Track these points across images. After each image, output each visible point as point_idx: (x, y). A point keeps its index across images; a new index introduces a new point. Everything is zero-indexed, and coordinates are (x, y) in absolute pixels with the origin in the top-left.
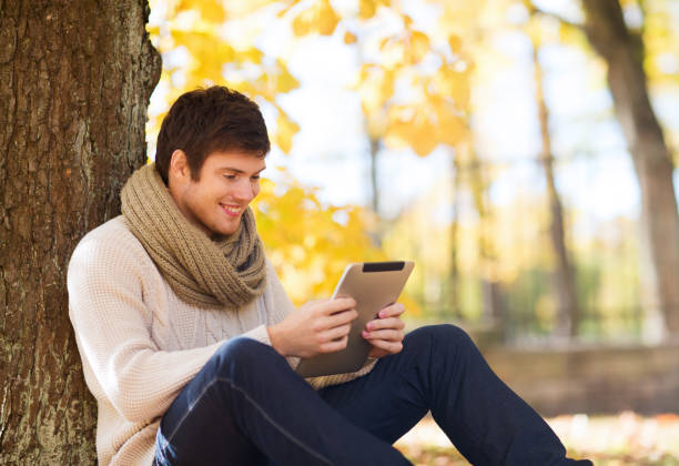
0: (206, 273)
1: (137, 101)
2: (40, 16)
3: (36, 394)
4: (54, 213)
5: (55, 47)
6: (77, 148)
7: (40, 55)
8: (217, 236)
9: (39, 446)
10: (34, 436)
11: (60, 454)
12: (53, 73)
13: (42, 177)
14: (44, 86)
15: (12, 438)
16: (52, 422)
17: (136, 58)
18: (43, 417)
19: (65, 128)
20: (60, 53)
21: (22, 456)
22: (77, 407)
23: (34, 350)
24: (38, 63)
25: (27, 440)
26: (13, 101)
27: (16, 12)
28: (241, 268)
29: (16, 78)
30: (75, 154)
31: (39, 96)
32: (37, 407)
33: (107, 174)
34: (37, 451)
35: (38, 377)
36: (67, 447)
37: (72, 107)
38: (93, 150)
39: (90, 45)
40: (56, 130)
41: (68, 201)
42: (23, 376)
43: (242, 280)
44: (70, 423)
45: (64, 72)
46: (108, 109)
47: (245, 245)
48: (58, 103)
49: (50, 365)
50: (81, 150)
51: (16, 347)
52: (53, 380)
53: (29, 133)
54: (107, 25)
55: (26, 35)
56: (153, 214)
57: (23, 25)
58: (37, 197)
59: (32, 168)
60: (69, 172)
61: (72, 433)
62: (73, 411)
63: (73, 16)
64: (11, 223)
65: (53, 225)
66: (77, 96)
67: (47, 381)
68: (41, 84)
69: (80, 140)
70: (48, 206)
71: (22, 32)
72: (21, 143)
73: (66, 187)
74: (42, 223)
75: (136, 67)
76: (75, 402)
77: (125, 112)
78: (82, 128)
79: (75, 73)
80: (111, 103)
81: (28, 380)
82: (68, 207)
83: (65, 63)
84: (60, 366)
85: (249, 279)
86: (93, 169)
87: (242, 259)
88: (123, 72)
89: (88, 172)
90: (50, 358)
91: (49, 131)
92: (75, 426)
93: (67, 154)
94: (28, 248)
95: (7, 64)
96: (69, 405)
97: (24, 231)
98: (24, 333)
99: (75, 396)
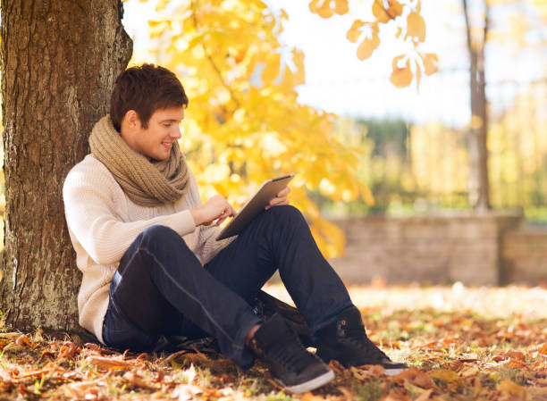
0: (150, 185)
1: (111, 73)
2: (44, 19)
3: (42, 263)
4: (54, 147)
5: (54, 39)
6: (69, 104)
7: (45, 44)
8: (153, 160)
9: (44, 298)
10: (41, 291)
11: (57, 303)
12: (53, 56)
13: (46, 124)
14: (47, 64)
15: (27, 292)
16: (52, 282)
17: (111, 44)
18: (47, 279)
19: (60, 91)
20: (57, 42)
21: (34, 304)
22: (68, 272)
23: (41, 236)
24: (43, 50)
25: (36, 294)
26: (28, 74)
27: (29, 17)
28: (173, 177)
29: (29, 59)
30: (67, 108)
31: (44, 71)
32: (43, 273)
33: (89, 121)
34: (43, 301)
35: (43, 253)
36: (62, 299)
37: (66, 78)
38: (80, 105)
39: (77, 38)
40: (54, 93)
41: (63, 139)
42: (35, 253)
43: (173, 186)
44: (64, 283)
45: (60, 55)
46: (89, 79)
47: (174, 162)
48: (56, 76)
49: (51, 246)
50: (72, 106)
51: (31, 234)
52: (53, 255)
53: (38, 95)
54: (89, 24)
55: (35, 31)
56: (110, 151)
57: (34, 25)
58: (43, 137)
59: (40, 118)
60: (63, 120)
61: (65, 290)
62: (66, 275)
63: (65, 18)
64: (27, 153)
65: (52, 155)
66: (68, 71)
67: (50, 256)
68: (45, 63)
69: (70, 100)
70: (50, 143)
71: (33, 29)
72: (33, 101)
73: (61, 130)
74: (46, 154)
75: (111, 50)
76: (67, 270)
77: (102, 80)
78: (72, 92)
79: (67, 56)
80: (91, 74)
81: (38, 255)
82: (63, 143)
83: (60, 49)
84: (58, 246)
85: (178, 183)
86: (80, 118)
87: (172, 172)
88: (101, 54)
89: (76, 120)
90: (51, 241)
91: (50, 93)
92: (66, 285)
93: (62, 109)
94: (37, 170)
95: (24, 50)
96: (64, 272)
97: (35, 158)
98: (36, 225)
99: (67, 265)
